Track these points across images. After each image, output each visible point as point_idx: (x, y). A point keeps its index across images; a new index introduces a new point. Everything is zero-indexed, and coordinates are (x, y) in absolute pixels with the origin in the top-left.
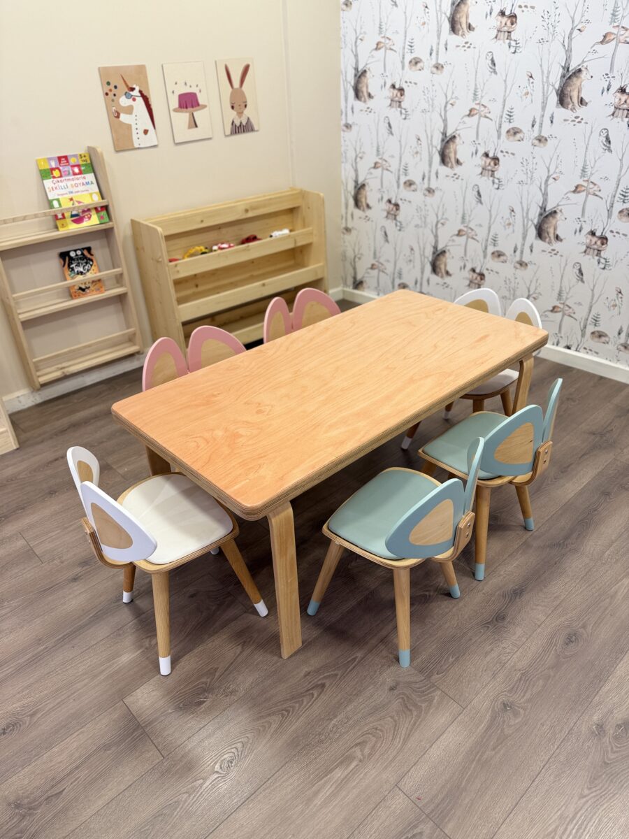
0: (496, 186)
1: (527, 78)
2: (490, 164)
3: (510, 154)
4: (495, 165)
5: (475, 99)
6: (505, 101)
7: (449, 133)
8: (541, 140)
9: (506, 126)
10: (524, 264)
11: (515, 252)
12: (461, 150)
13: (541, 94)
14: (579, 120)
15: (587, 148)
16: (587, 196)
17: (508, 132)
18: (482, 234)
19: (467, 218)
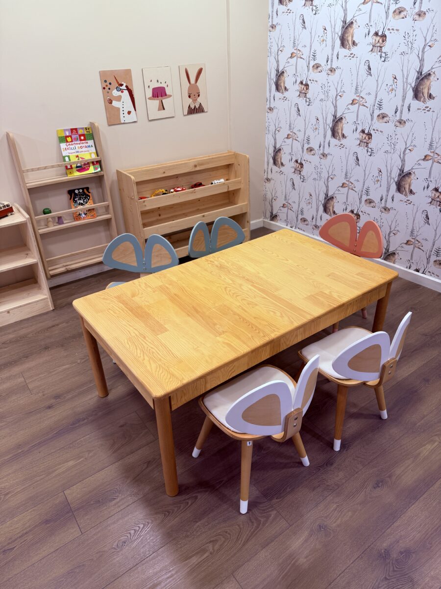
0: (369, 154)
1: (393, 79)
2: (365, 138)
3: (379, 132)
4: (369, 139)
5: (356, 93)
6: (376, 95)
7: (338, 115)
8: (401, 122)
9: (377, 112)
10: (387, 209)
11: (381, 200)
12: (346, 128)
13: (402, 91)
14: (428, 109)
15: (433, 129)
16: (433, 163)
17: (378, 116)
18: (358, 187)
19: (349, 175)
